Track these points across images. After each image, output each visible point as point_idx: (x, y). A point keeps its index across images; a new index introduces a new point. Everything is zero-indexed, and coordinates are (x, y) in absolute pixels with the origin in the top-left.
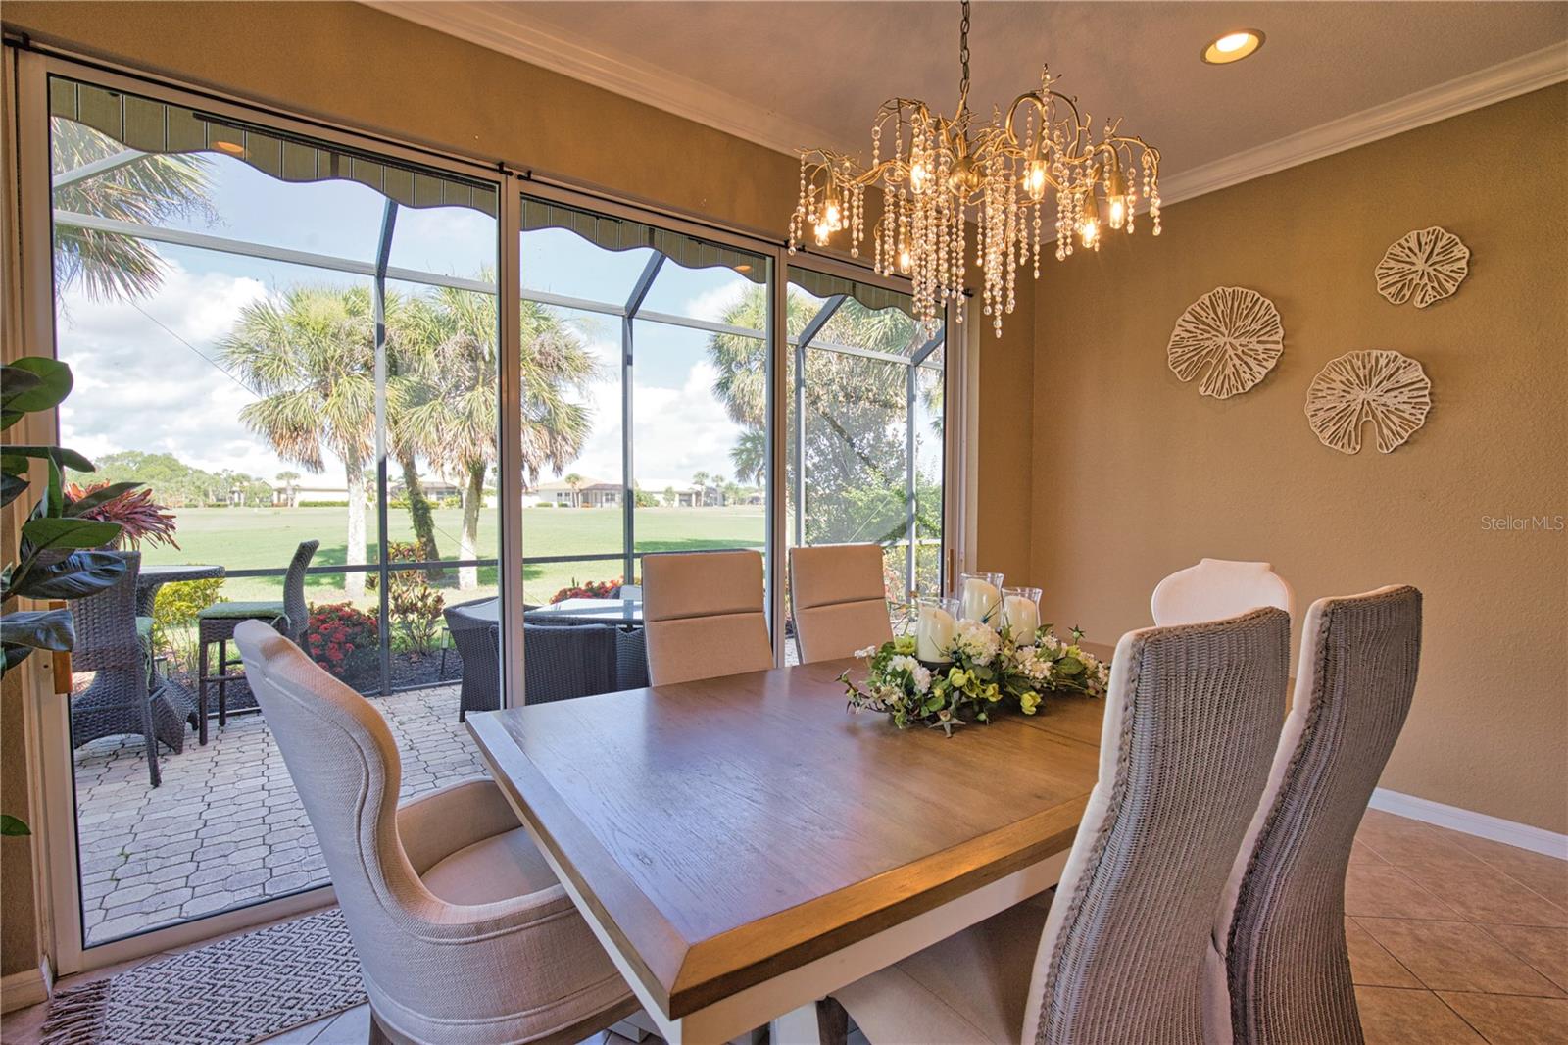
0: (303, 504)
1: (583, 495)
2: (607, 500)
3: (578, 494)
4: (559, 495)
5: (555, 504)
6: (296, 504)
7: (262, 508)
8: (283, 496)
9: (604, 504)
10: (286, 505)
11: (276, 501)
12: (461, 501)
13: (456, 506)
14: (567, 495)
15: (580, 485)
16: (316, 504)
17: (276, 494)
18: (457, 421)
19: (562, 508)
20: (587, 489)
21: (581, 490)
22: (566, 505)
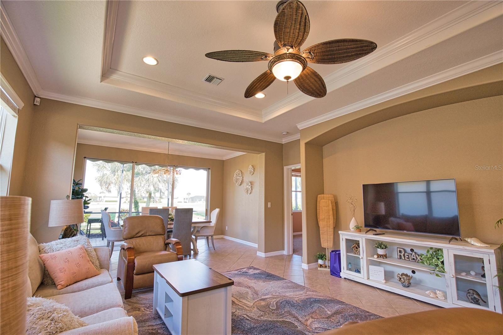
0: (106, 201)
1: (191, 199)
2: (199, 201)
3: (190, 199)
4: (184, 199)
5: (183, 202)
6: (104, 201)
7: (94, 202)
8: (101, 199)
9: (198, 202)
10: (101, 202)
11: (98, 200)
12: (154, 201)
13: (152, 202)
14: (187, 199)
15: (191, 196)
16: (110, 201)
17: (98, 198)
18: (145, 181)
19: (185, 203)
20: (193, 197)
21: (191, 198)
22: (186, 202)
